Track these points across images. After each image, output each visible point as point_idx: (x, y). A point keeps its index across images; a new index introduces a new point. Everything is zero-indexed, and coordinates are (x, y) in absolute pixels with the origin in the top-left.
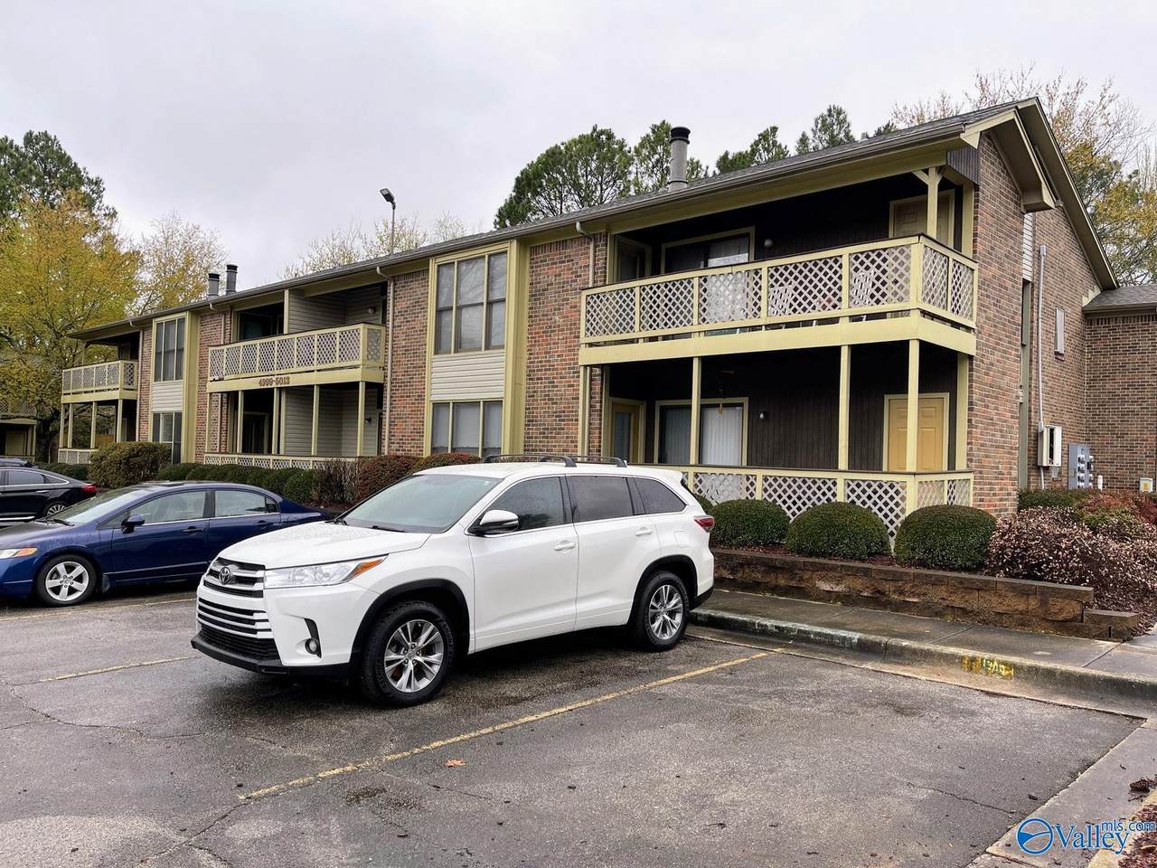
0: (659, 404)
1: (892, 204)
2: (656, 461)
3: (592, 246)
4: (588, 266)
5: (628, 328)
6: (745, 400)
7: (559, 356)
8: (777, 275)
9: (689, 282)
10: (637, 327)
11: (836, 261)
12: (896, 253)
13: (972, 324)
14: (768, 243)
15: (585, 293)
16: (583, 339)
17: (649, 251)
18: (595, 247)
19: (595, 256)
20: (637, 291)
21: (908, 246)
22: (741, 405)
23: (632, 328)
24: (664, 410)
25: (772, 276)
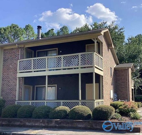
0: (36, 86)
1: (86, 45)
2: (35, 99)
3: (20, 50)
4: (19, 54)
5: (30, 69)
6: (56, 85)
7: (11, 75)
8: (65, 58)
9: (45, 59)
10: (32, 69)
11: (77, 56)
12: (87, 55)
13: (102, 70)
14: (61, 52)
15: (19, 60)
16: (18, 71)
17: (33, 52)
18: (21, 50)
19: (21, 52)
20: (32, 60)
21: (92, 53)
22: (55, 86)
23: (31, 69)
24: (37, 87)
25: (64, 58)
